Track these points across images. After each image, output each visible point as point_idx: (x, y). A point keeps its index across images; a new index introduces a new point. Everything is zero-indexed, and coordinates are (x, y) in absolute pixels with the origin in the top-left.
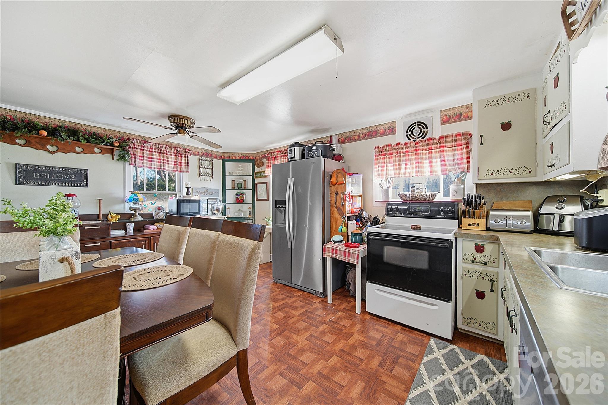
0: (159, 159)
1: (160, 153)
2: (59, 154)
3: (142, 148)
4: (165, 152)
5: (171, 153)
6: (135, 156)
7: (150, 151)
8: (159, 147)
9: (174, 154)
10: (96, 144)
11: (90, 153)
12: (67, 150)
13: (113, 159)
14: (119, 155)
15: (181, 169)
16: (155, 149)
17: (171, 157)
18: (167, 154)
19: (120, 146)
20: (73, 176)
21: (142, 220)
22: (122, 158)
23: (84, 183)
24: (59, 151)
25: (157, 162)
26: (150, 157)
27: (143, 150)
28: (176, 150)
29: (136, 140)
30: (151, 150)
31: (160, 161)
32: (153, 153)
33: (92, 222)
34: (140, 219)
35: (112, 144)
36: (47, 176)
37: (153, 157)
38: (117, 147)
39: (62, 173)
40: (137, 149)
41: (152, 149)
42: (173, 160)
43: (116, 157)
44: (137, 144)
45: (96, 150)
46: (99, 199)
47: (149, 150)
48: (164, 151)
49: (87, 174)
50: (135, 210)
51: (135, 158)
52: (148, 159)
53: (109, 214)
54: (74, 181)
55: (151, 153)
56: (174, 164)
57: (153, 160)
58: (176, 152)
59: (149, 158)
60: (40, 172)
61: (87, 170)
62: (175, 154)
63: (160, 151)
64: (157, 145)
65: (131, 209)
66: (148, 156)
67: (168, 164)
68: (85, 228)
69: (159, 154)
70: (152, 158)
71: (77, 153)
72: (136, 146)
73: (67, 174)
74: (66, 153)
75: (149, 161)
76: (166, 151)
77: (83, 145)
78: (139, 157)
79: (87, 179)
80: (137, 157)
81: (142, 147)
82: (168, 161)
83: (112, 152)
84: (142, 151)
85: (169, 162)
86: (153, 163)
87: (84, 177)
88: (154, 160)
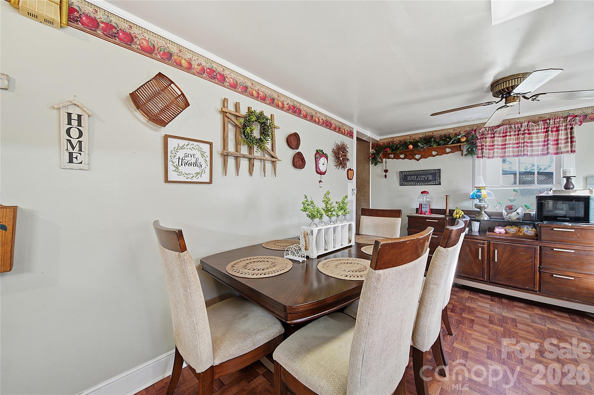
0: (517, 143)
1: (518, 135)
2: (422, 160)
3: (493, 136)
4: (526, 131)
5: (537, 130)
6: (482, 147)
7: (503, 137)
8: (515, 128)
9: (542, 131)
10: (445, 145)
11: (443, 154)
12: (426, 156)
13: (462, 155)
14: (467, 150)
15: (557, 150)
16: (510, 132)
17: (538, 136)
18: (529, 134)
19: (467, 141)
20: (430, 177)
21: (489, 219)
22: (471, 152)
23: (438, 181)
24: (422, 157)
25: (513, 148)
26: (503, 143)
27: (494, 137)
28: (547, 123)
29: (484, 129)
30: (504, 135)
31: (518, 145)
32: (507, 137)
33: (438, 216)
34: (486, 218)
35: (459, 141)
36: (414, 178)
37: (507, 142)
38: (464, 142)
39: (423, 175)
40: (486, 138)
41: (506, 132)
42: (540, 140)
43: (465, 153)
44: (486, 132)
45: (448, 150)
46: (446, 196)
47: (501, 135)
48: (524, 130)
49: (440, 173)
50: (480, 208)
51: (482, 149)
52: (501, 147)
53: (455, 210)
54: (431, 180)
55: (504, 138)
56: (544, 145)
57: (507, 146)
58: (546, 126)
59: (502, 145)
60: (411, 176)
61: (440, 169)
62: (545, 130)
63: (518, 132)
64: (513, 126)
65: (476, 206)
66: (501, 143)
67: (532, 146)
68: (427, 220)
69: (516, 137)
70: (505, 145)
71: (434, 156)
72: (484, 136)
73: (426, 175)
74: (426, 158)
75: (502, 149)
76: (529, 130)
77: (436, 148)
78: (488, 147)
79: (440, 178)
80: (485, 148)
81: (492, 134)
82: (532, 142)
83: (459, 149)
84: (492, 139)
85: (534, 144)
86: (506, 150)
87: (438, 176)
88: (509, 146)
